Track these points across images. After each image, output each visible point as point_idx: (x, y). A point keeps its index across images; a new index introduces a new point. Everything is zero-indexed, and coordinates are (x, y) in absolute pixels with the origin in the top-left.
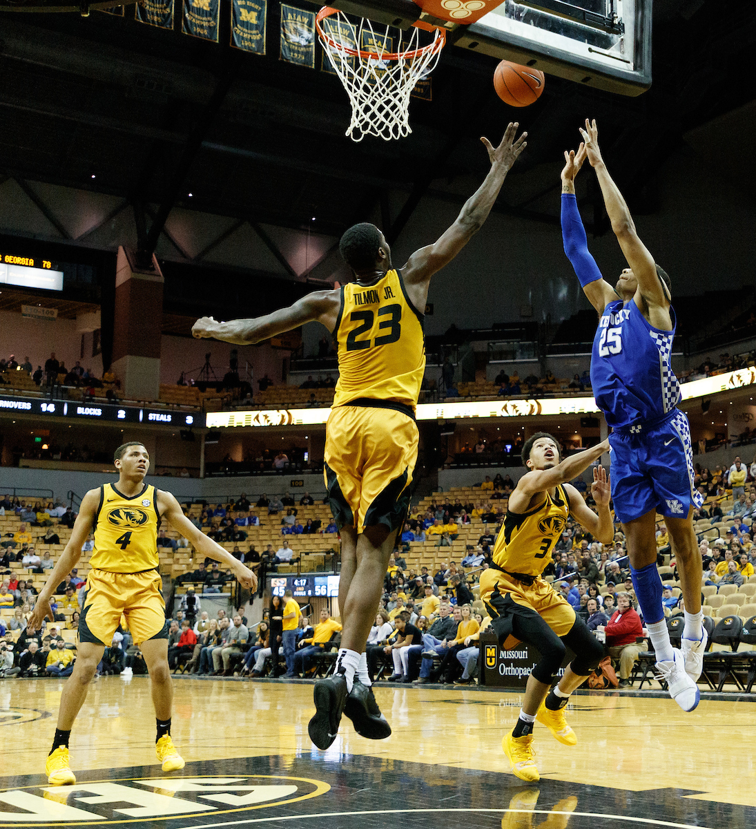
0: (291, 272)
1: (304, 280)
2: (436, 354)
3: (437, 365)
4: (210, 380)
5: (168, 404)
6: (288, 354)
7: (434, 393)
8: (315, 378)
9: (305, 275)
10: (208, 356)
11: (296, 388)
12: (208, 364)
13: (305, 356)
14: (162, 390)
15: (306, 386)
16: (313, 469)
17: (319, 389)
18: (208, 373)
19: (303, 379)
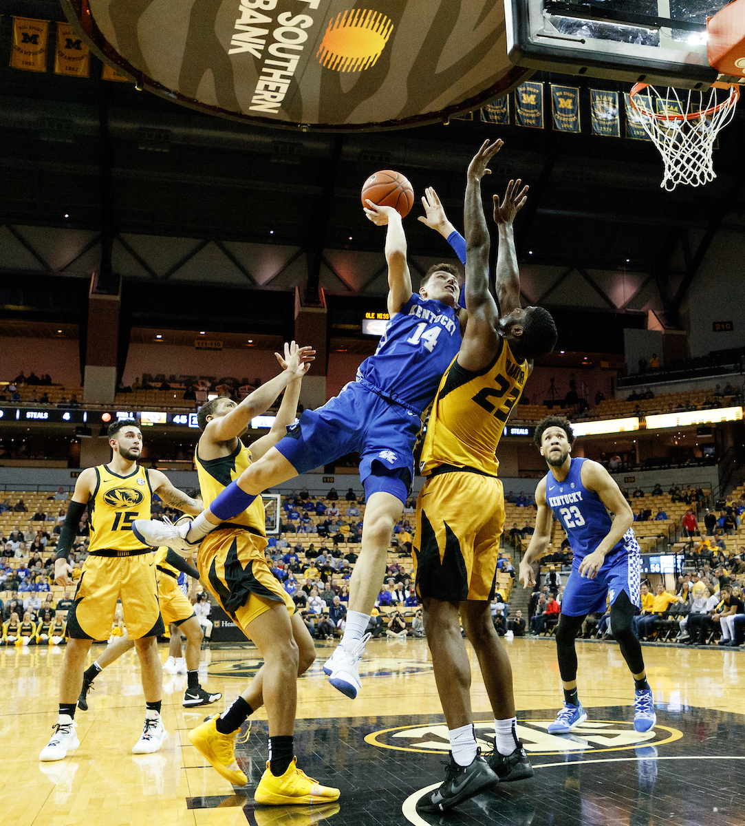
0: (613, 306)
1: (624, 312)
2: (738, 364)
3: (739, 373)
4: (555, 399)
5: (525, 420)
6: (615, 373)
7: (738, 397)
8: (638, 392)
9: (624, 307)
10: (552, 380)
11: (623, 401)
12: (553, 386)
13: (629, 374)
14: (520, 409)
15: (631, 398)
16: (642, 467)
17: (643, 401)
18: (553, 394)
19: (627, 393)
